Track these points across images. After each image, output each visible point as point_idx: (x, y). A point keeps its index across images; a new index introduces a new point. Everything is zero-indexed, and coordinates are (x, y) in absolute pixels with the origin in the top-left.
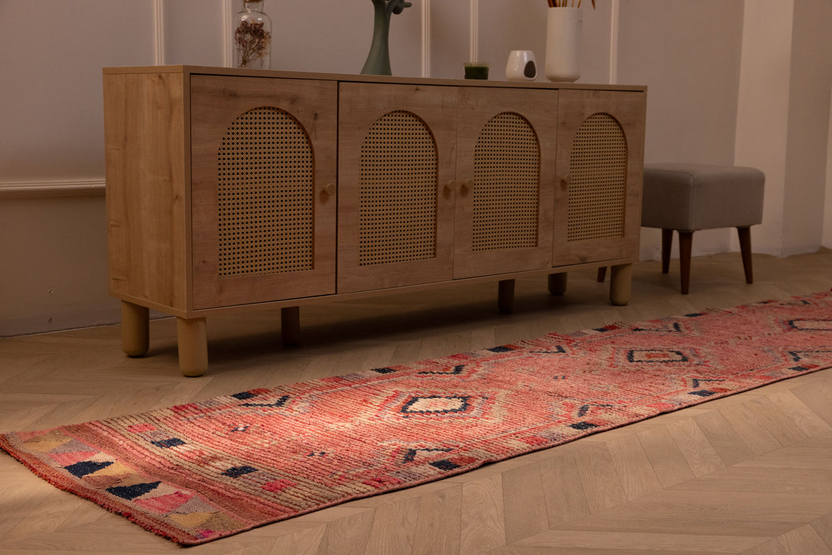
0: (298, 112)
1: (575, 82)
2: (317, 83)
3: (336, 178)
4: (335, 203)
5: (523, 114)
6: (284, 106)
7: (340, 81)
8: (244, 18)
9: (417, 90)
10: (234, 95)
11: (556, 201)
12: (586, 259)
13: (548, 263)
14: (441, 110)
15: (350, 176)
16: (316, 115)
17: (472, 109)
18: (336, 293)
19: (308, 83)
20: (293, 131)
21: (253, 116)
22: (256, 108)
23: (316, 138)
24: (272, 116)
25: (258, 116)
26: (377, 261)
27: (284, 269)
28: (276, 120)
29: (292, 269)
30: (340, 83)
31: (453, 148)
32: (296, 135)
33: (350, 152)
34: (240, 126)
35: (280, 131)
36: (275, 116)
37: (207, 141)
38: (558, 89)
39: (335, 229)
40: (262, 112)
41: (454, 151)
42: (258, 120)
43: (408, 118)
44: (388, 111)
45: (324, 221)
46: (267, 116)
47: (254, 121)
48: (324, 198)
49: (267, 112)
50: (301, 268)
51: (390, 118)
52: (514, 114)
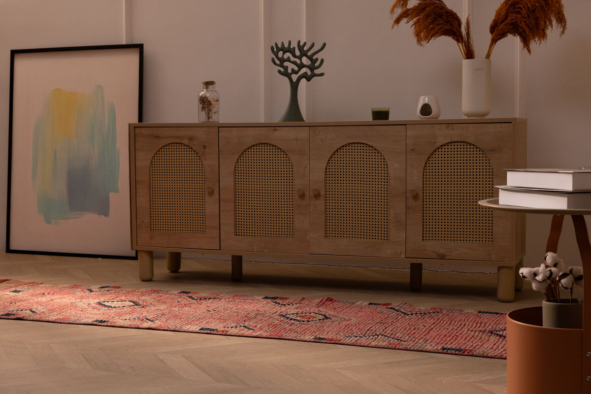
0: (194, 145)
1: (486, 117)
2: (205, 129)
3: (218, 182)
4: (218, 197)
5: (369, 143)
6: (186, 142)
9: (275, 130)
10: (157, 137)
11: (407, 208)
12: (444, 256)
13: (401, 253)
14: (295, 142)
15: (227, 181)
16: (205, 146)
17: (322, 141)
18: (220, 250)
19: (199, 129)
20: (193, 155)
21: (170, 147)
22: (172, 143)
23: (205, 160)
24: (180, 147)
25: (173, 147)
26: (248, 234)
27: (189, 231)
28: (183, 150)
29: (194, 232)
30: (220, 128)
31: (306, 167)
32: (195, 158)
33: (227, 168)
34: (163, 153)
35: (186, 155)
36: (183, 147)
37: (144, 161)
38: (406, 125)
39: (218, 212)
40: (175, 145)
41: (307, 169)
42: (173, 150)
43: (271, 148)
44: (253, 144)
45: (211, 206)
46: (178, 147)
47: (170, 150)
48: (211, 193)
49: (178, 145)
50: (199, 232)
51: (258, 147)
52: (363, 144)
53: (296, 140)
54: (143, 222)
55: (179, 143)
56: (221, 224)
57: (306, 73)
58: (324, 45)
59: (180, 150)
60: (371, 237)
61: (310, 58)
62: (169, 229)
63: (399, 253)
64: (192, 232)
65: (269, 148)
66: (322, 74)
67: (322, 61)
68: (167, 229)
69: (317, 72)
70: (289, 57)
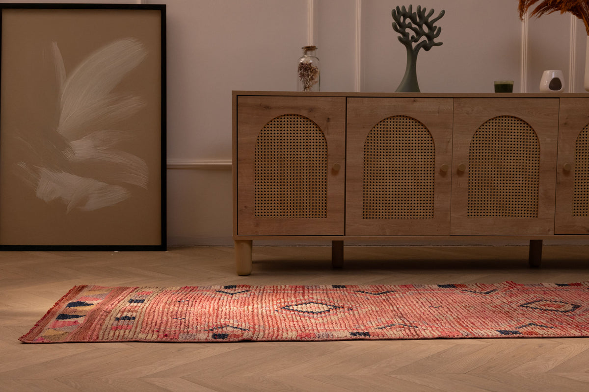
0: (315, 117)
2: (330, 99)
3: (344, 159)
4: (344, 176)
5: (520, 117)
7: (347, 97)
8: (302, 60)
9: (414, 101)
10: (267, 107)
11: (558, 183)
13: (549, 230)
14: (437, 114)
15: (355, 158)
16: (328, 119)
17: (468, 113)
18: (344, 235)
19: (323, 99)
20: (312, 129)
21: (283, 120)
22: (284, 115)
23: (328, 134)
24: (296, 120)
25: (286, 120)
26: (378, 217)
27: (305, 216)
28: (299, 123)
29: (311, 216)
30: (348, 98)
31: (449, 142)
32: (315, 132)
33: (356, 143)
34: (273, 126)
35: (302, 129)
36: (299, 120)
37: (249, 136)
38: (559, 98)
39: (344, 193)
40: (289, 117)
41: (450, 144)
42: (286, 123)
43: (408, 120)
44: (388, 116)
45: (335, 187)
46: (292, 120)
47: (283, 123)
48: (335, 172)
49: (292, 117)
50: (317, 216)
51: (392, 120)
52: (512, 117)
53: (438, 113)
54: (245, 207)
55: (294, 115)
56: (346, 206)
57: (425, 41)
58: (443, 12)
59: (296, 123)
60: (517, 215)
61: (430, 26)
62: (279, 214)
63: (548, 229)
64: (308, 216)
65: (405, 121)
66: (440, 44)
67: (440, 29)
68: (276, 214)
69: (436, 40)
70: (409, 23)
